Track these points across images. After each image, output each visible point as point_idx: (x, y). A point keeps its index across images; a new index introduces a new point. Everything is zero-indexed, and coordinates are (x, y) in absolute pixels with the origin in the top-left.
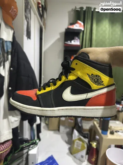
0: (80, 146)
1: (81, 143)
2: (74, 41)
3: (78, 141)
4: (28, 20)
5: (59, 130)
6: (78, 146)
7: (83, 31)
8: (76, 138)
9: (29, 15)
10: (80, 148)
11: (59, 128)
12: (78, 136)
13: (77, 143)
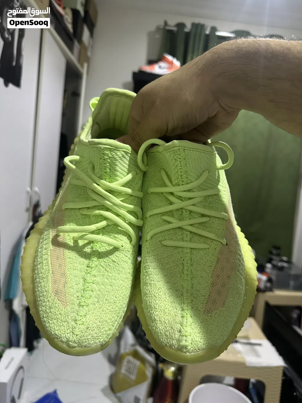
0: (135, 372)
1: (138, 363)
3: (131, 358)
6: (129, 370)
8: (127, 351)
10: (133, 377)
12: (133, 345)
13: (129, 362)
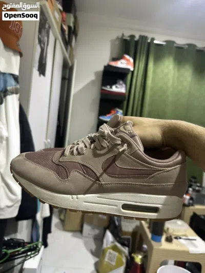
0: (115, 260)
2: (116, 87)
3: (111, 251)
4: (42, 45)
5: (81, 231)
6: (110, 259)
7: (133, 72)
8: (109, 246)
9: (46, 38)
10: (114, 264)
11: (82, 227)
12: (112, 242)
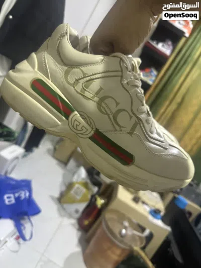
1: (84, 190)
2: (163, 46)
3: (80, 186)
5: (66, 164)
6: (76, 193)
7: (187, 39)
10: (78, 198)
11: (68, 160)
12: (84, 179)
13: (78, 188)
